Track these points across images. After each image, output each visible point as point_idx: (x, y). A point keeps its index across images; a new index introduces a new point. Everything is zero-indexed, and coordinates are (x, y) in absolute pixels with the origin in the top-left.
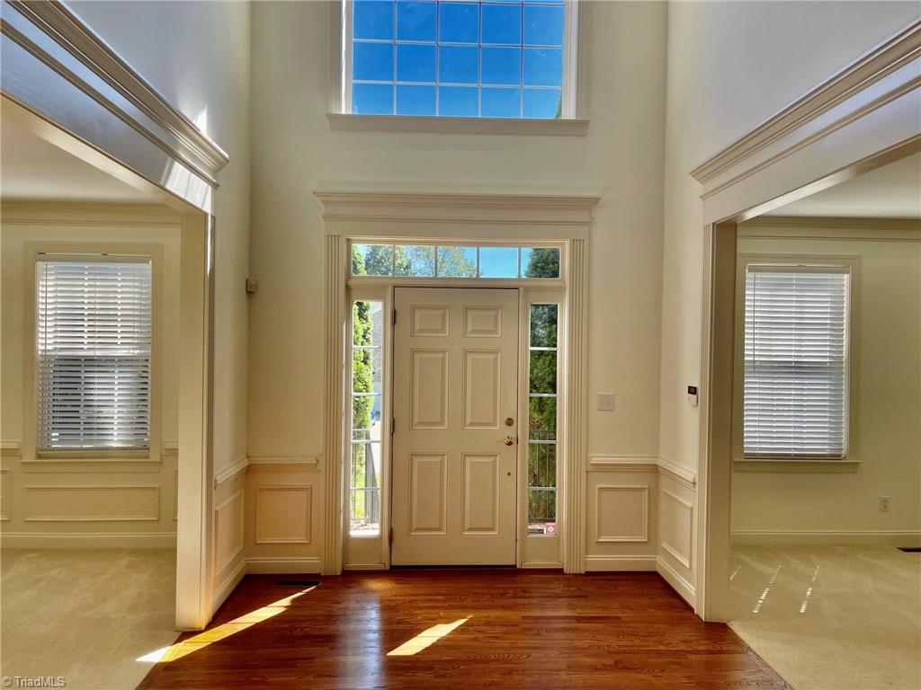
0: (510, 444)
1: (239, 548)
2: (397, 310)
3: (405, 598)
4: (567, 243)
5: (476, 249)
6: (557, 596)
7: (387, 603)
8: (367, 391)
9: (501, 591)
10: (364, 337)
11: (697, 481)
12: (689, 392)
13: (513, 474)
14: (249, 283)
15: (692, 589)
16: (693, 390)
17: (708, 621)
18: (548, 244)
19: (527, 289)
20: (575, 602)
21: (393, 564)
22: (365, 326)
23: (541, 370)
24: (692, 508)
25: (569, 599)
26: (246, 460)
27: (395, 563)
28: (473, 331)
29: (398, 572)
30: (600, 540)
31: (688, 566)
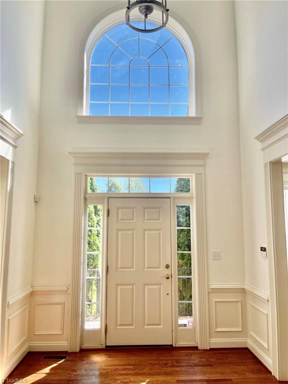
0: (168, 278)
1: (24, 338)
2: (110, 210)
3: (112, 367)
4: (194, 175)
5: (149, 179)
6: (196, 365)
7: (102, 371)
8: (99, 251)
9: (165, 362)
10: (97, 223)
11: (270, 299)
12: (261, 250)
13: (170, 294)
14: (36, 197)
15: (270, 361)
16: (263, 249)
17: (280, 380)
18: (184, 176)
19: (174, 198)
20: (205, 369)
21: (107, 345)
22: (98, 219)
23: (183, 238)
24: (267, 314)
25: (202, 367)
26: (31, 288)
27: (108, 344)
28: (147, 220)
29: (110, 350)
30: (217, 330)
31: (266, 347)
